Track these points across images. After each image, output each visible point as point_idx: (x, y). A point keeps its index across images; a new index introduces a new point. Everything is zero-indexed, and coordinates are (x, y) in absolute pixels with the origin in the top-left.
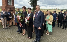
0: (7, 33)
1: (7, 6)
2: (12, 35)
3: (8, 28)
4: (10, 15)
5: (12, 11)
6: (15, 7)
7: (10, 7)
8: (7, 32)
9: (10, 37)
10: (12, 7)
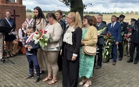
0: (5, 73)
1: (5, 4)
2: (17, 79)
3: (6, 60)
4: (12, 28)
5: (19, 16)
6: (25, 7)
7: (13, 7)
8: (5, 70)
9: (12, 82)
10: (18, 7)
